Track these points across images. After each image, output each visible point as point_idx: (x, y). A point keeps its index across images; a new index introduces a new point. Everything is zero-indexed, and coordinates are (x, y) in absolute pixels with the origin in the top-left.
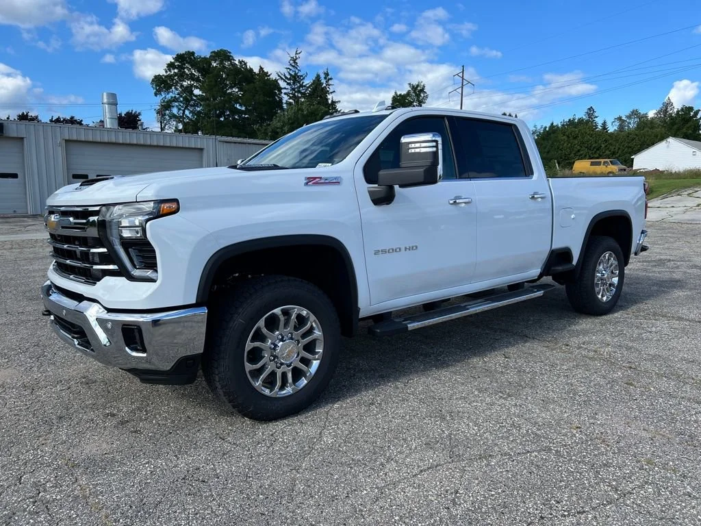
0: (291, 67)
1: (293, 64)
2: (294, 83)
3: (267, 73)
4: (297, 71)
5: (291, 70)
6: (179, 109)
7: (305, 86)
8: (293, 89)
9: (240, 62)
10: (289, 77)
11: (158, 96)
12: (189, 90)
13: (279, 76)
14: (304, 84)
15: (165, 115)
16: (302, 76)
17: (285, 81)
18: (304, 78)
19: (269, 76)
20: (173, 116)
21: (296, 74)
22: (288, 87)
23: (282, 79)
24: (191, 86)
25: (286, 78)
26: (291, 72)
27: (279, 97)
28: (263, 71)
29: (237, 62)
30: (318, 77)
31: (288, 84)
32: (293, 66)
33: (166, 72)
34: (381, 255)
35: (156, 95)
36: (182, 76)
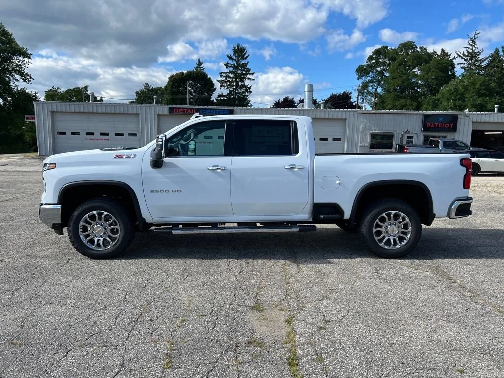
0: (469, 46)
1: (472, 44)
2: (470, 59)
3: (448, 53)
4: (474, 49)
5: (468, 48)
6: (373, 88)
7: (480, 60)
8: (469, 64)
9: (421, 48)
10: (466, 54)
11: (360, 80)
12: (381, 73)
13: (457, 54)
14: (479, 59)
15: (364, 92)
16: (478, 52)
17: (462, 58)
18: (480, 54)
19: (450, 55)
20: (369, 93)
21: (473, 51)
22: (465, 62)
23: (460, 56)
24: (384, 70)
25: (464, 55)
26: (469, 50)
27: (451, 72)
28: (445, 52)
29: (419, 49)
30: (497, 50)
31: (465, 60)
32: (471, 45)
33: (367, 62)
34: (155, 194)
35: (358, 79)
36: (378, 64)
